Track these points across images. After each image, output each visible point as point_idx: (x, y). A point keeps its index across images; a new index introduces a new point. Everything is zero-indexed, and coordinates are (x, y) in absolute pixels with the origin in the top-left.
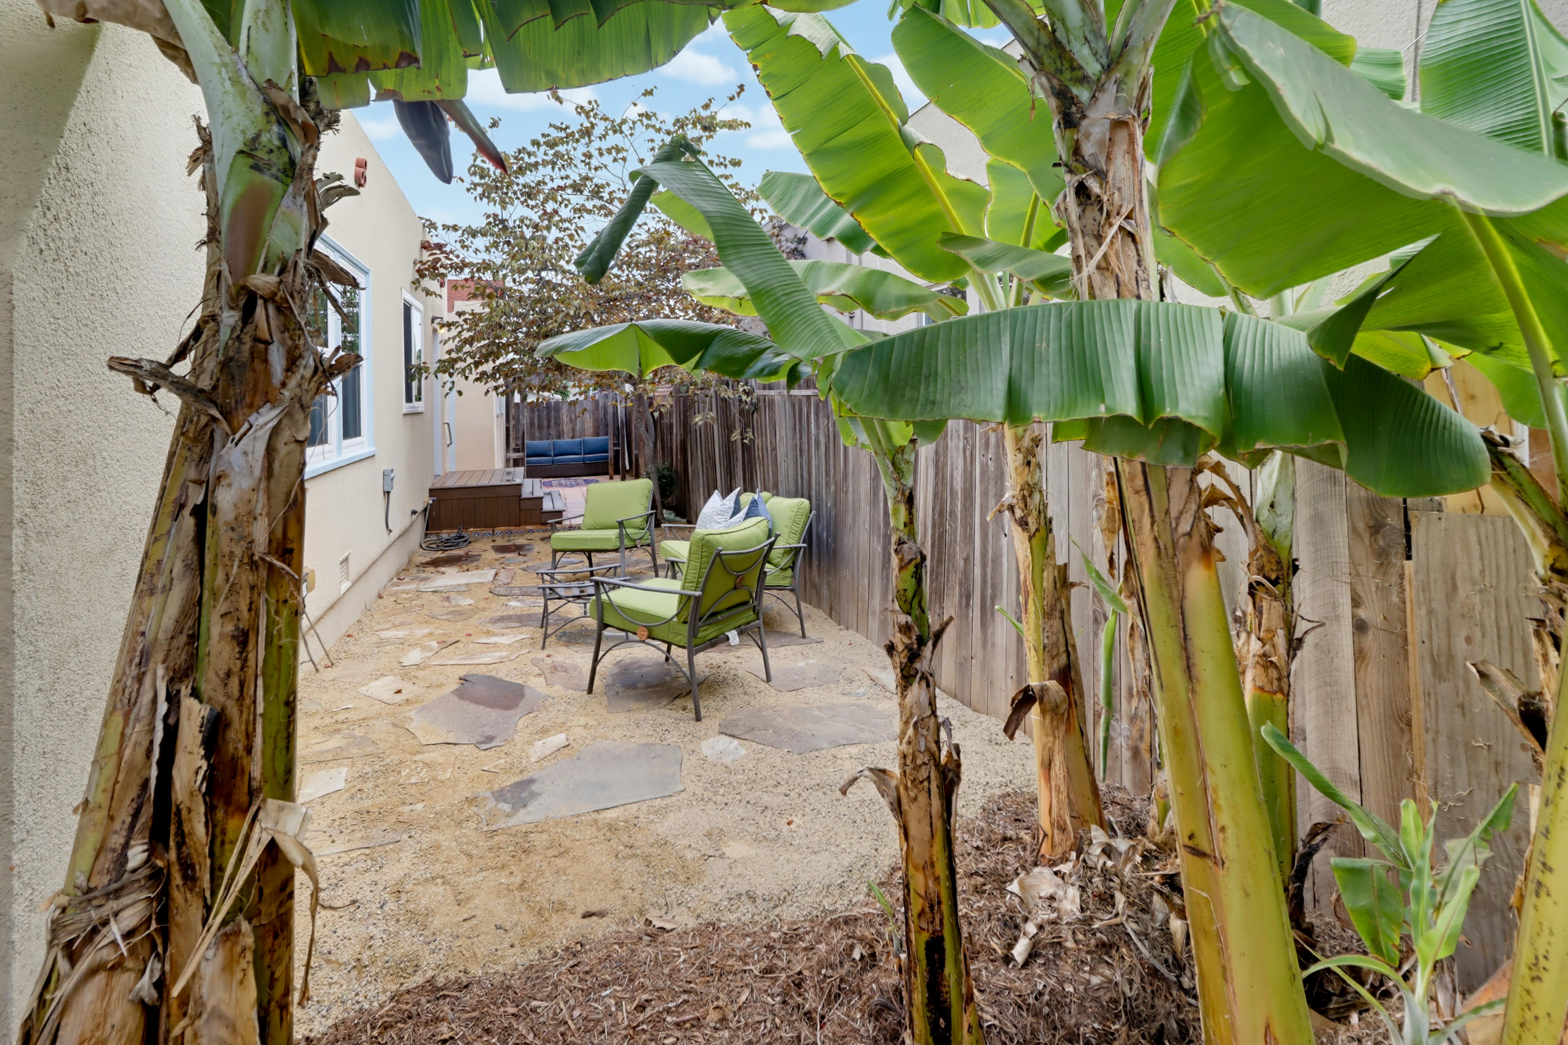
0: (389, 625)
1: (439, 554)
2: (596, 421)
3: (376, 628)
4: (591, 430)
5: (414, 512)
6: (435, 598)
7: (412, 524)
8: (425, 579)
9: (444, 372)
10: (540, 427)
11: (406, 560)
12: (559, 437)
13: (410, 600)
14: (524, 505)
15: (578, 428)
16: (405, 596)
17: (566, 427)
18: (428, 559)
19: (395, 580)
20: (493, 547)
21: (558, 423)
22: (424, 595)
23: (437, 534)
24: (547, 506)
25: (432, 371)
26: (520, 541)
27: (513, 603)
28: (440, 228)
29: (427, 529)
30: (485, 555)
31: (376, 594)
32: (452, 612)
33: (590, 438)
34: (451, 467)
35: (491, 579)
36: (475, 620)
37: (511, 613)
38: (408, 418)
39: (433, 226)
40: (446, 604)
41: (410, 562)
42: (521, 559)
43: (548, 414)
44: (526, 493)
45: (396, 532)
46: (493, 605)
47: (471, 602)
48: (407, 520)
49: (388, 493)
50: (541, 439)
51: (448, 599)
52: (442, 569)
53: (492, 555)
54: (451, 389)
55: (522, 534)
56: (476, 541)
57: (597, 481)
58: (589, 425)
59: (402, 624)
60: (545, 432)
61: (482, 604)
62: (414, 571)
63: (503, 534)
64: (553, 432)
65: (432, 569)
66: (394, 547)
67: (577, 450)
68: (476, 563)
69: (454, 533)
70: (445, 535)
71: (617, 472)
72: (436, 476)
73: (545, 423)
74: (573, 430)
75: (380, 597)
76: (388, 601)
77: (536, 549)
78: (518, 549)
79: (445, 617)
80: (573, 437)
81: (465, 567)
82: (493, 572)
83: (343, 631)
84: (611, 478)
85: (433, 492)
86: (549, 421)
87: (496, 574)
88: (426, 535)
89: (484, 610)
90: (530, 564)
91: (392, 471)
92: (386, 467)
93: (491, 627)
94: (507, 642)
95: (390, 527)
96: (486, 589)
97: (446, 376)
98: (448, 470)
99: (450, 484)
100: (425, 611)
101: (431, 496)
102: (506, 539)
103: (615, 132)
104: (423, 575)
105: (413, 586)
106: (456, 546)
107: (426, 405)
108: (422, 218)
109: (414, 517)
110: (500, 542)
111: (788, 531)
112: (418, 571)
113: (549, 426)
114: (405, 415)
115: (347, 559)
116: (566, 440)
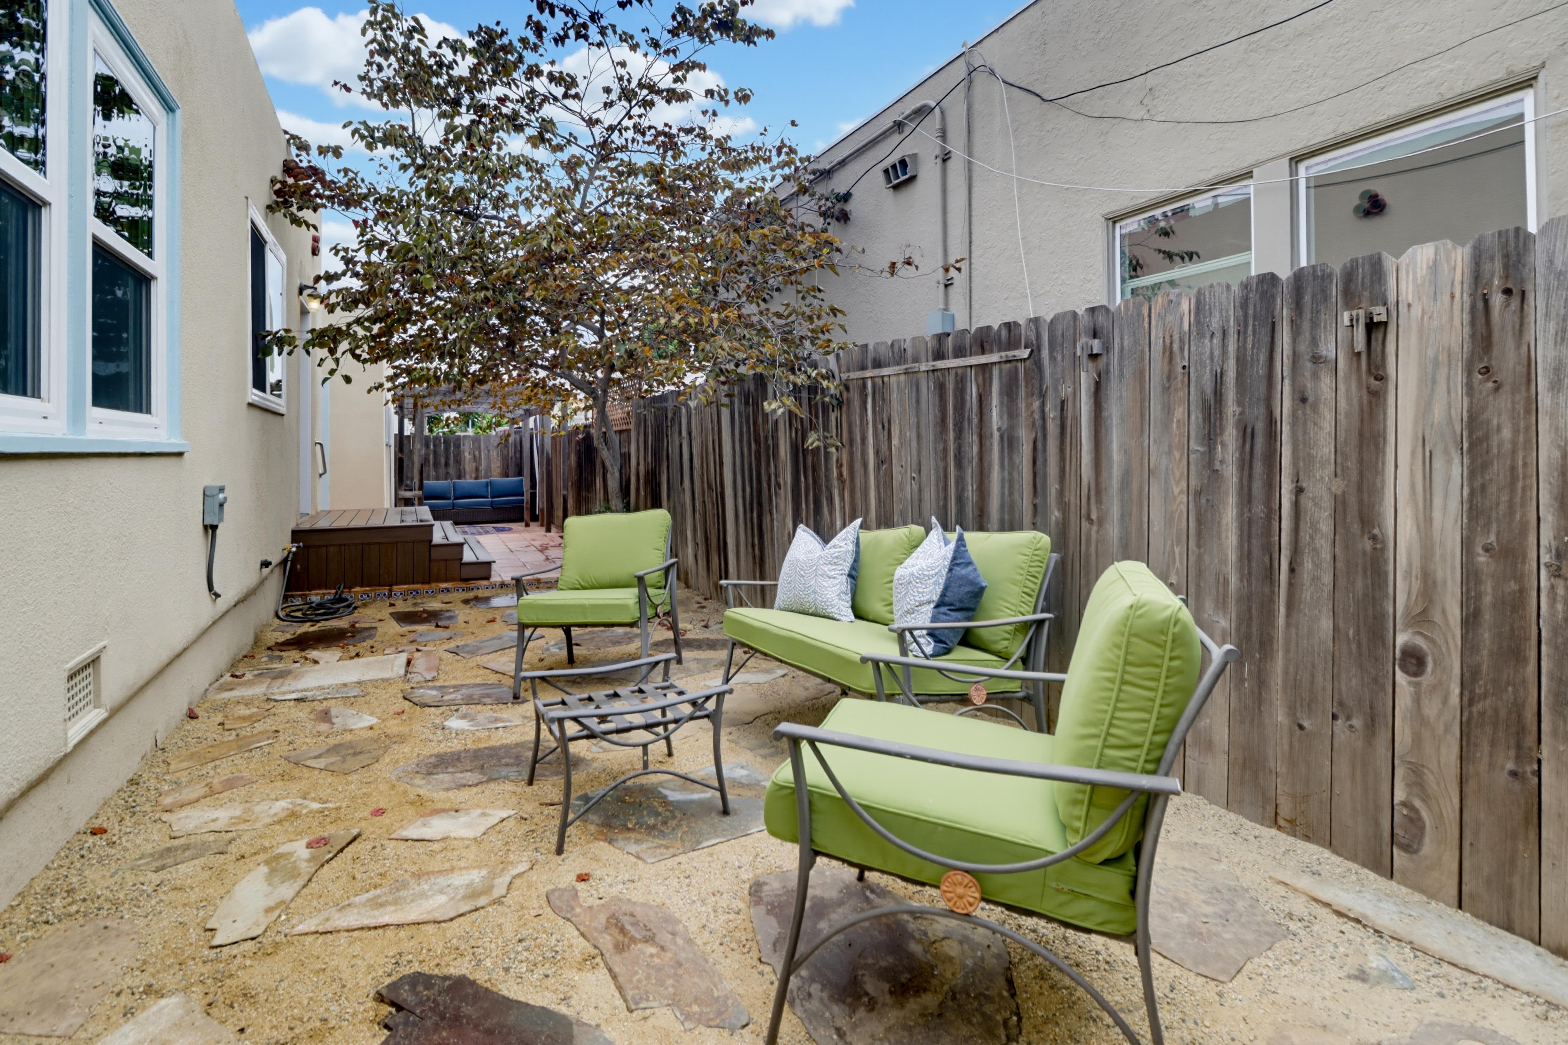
0: (199, 790)
1: (307, 628)
2: (505, 459)
3: (167, 801)
4: (499, 470)
5: (265, 564)
6: (302, 713)
7: (262, 582)
8: (283, 675)
9: (322, 346)
10: (436, 465)
11: (250, 639)
12: (459, 477)
13: (252, 719)
14: (435, 554)
15: (482, 467)
16: (243, 711)
17: (469, 466)
18: (288, 636)
19: (227, 677)
20: (391, 614)
21: (458, 461)
22: (281, 709)
23: (304, 597)
24: (468, 556)
25: (300, 343)
26: (434, 605)
27: (455, 723)
28: (314, 152)
29: (286, 590)
30: (382, 628)
31: (185, 710)
32: (335, 749)
33: (497, 479)
34: (323, 505)
35: (402, 672)
36: (385, 769)
37: (456, 746)
38: (257, 413)
39: (304, 147)
40: (324, 727)
41: (257, 641)
42: (443, 633)
43: (447, 449)
44: (438, 537)
45: (229, 595)
46: (417, 727)
47: (373, 721)
48: (251, 576)
49: (214, 528)
50: (437, 479)
51: (325, 716)
52: (314, 654)
53: (394, 628)
54: (332, 372)
55: (434, 594)
56: (365, 605)
57: (510, 529)
58: (496, 466)
59: (230, 784)
60: (442, 471)
61: (394, 726)
62: (263, 657)
63: (405, 595)
64: (452, 471)
65: (294, 654)
66: (227, 619)
67: (482, 492)
68: (369, 643)
69: (329, 594)
70: (315, 598)
71: (534, 518)
72: (303, 515)
73: (443, 460)
74: (477, 469)
75: (192, 716)
76: (207, 726)
77: (461, 618)
78: (431, 617)
79: (321, 763)
80: (477, 478)
81: (353, 650)
82: (403, 657)
83: (80, 822)
84: (527, 525)
85: (297, 535)
86: (447, 458)
87: (409, 662)
88: (286, 598)
89: (402, 739)
90: (460, 643)
91: (222, 490)
92: (210, 480)
93: (423, 787)
94: (469, 833)
95: (217, 588)
96: (395, 689)
97: (323, 353)
98: (320, 508)
99: (323, 524)
100: (281, 748)
101: (293, 541)
102: (410, 602)
103: (578, 36)
104: (278, 666)
105: (259, 690)
106: (331, 613)
107: (288, 401)
108: (286, 132)
109: (266, 571)
110: (402, 607)
111: (1016, 589)
112: (271, 659)
113: (447, 464)
114: (250, 405)
115: (94, 662)
116: (468, 481)
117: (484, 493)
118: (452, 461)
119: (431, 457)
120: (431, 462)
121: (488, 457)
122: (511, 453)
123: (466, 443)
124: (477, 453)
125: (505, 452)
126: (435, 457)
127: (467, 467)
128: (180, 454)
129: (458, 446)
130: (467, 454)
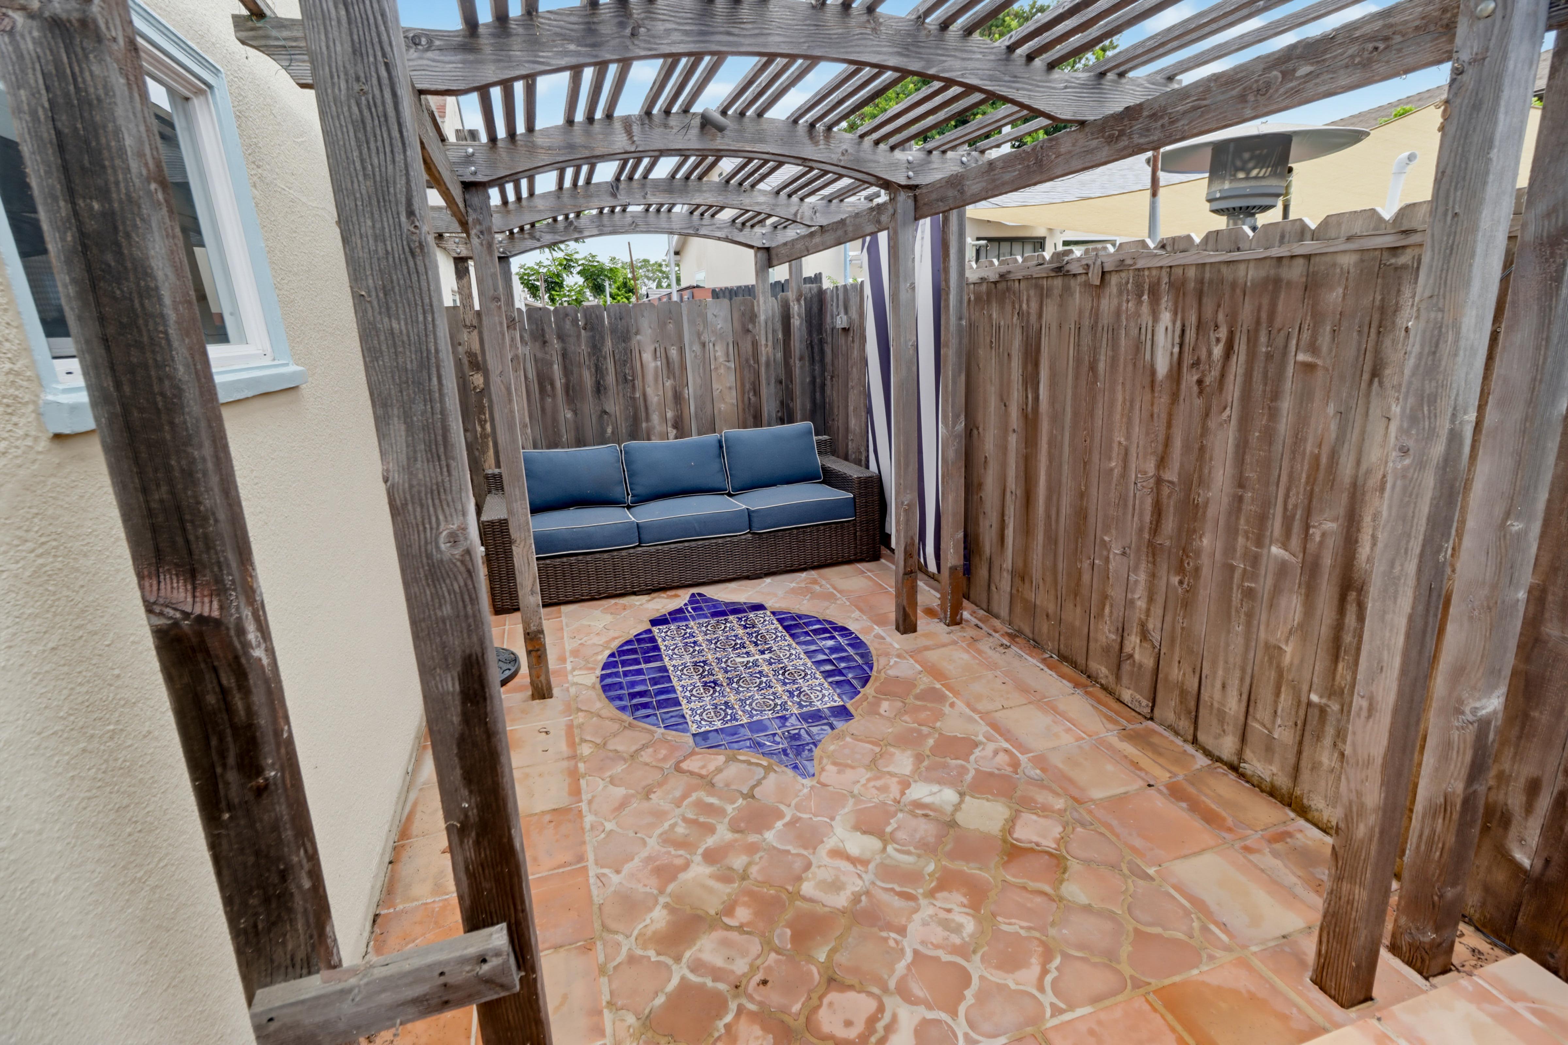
118: (611, 379)
119: (557, 370)
120: (559, 384)
121: (705, 362)
122: (767, 350)
123: (645, 326)
124: (674, 352)
125: (746, 347)
126: (567, 372)
127: (650, 392)
129: (624, 336)
130: (647, 356)
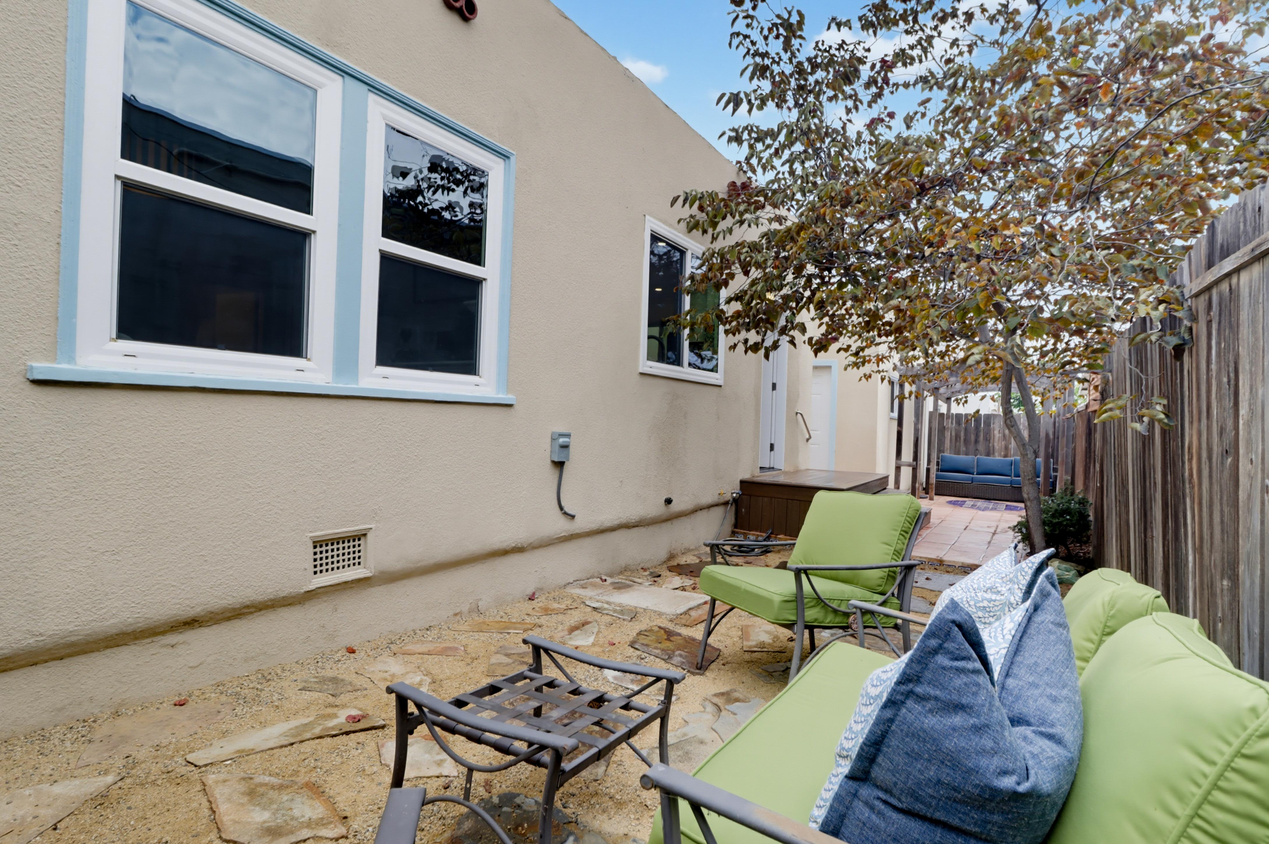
10: (966, 441)
12: (988, 454)
17: (998, 444)
21: (988, 438)
35: (681, 611)
43: (977, 427)
49: (561, 464)
60: (972, 447)
64: (981, 447)
67: (1006, 470)
73: (973, 437)
74: (1006, 448)
80: (1006, 456)
86: (977, 436)
91: (563, 435)
101: (743, 489)
113: (976, 441)
114: (642, 374)
115: (360, 536)
116: (998, 457)
117: (1008, 472)
118: (981, 438)
119: (962, 434)
120: (962, 438)
123: (997, 421)
126: (965, 434)
127: (996, 444)
128: (510, 406)
129: (988, 424)
130: (996, 432)
